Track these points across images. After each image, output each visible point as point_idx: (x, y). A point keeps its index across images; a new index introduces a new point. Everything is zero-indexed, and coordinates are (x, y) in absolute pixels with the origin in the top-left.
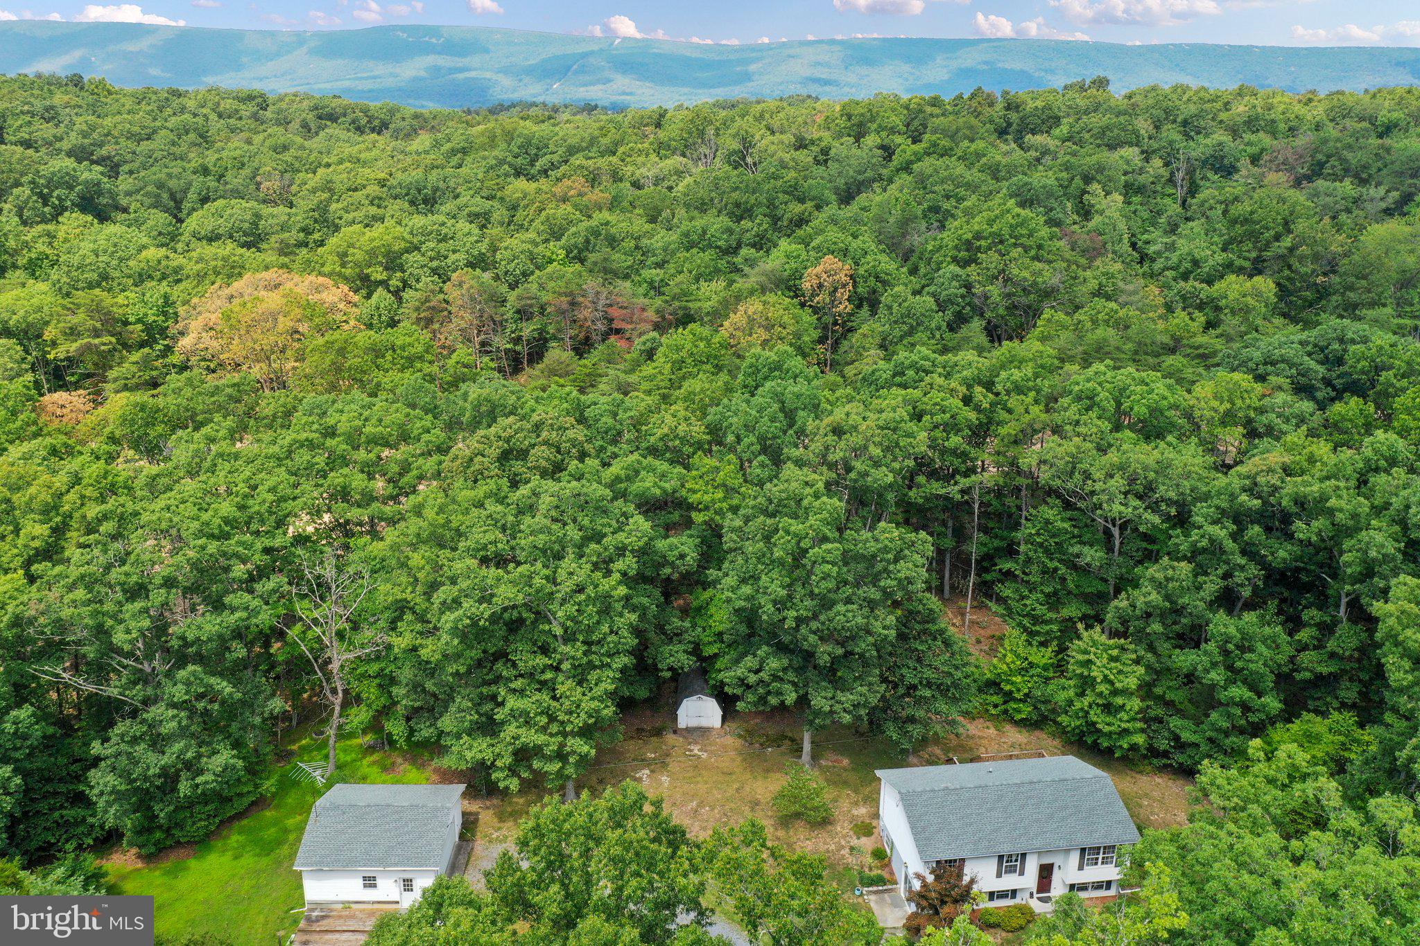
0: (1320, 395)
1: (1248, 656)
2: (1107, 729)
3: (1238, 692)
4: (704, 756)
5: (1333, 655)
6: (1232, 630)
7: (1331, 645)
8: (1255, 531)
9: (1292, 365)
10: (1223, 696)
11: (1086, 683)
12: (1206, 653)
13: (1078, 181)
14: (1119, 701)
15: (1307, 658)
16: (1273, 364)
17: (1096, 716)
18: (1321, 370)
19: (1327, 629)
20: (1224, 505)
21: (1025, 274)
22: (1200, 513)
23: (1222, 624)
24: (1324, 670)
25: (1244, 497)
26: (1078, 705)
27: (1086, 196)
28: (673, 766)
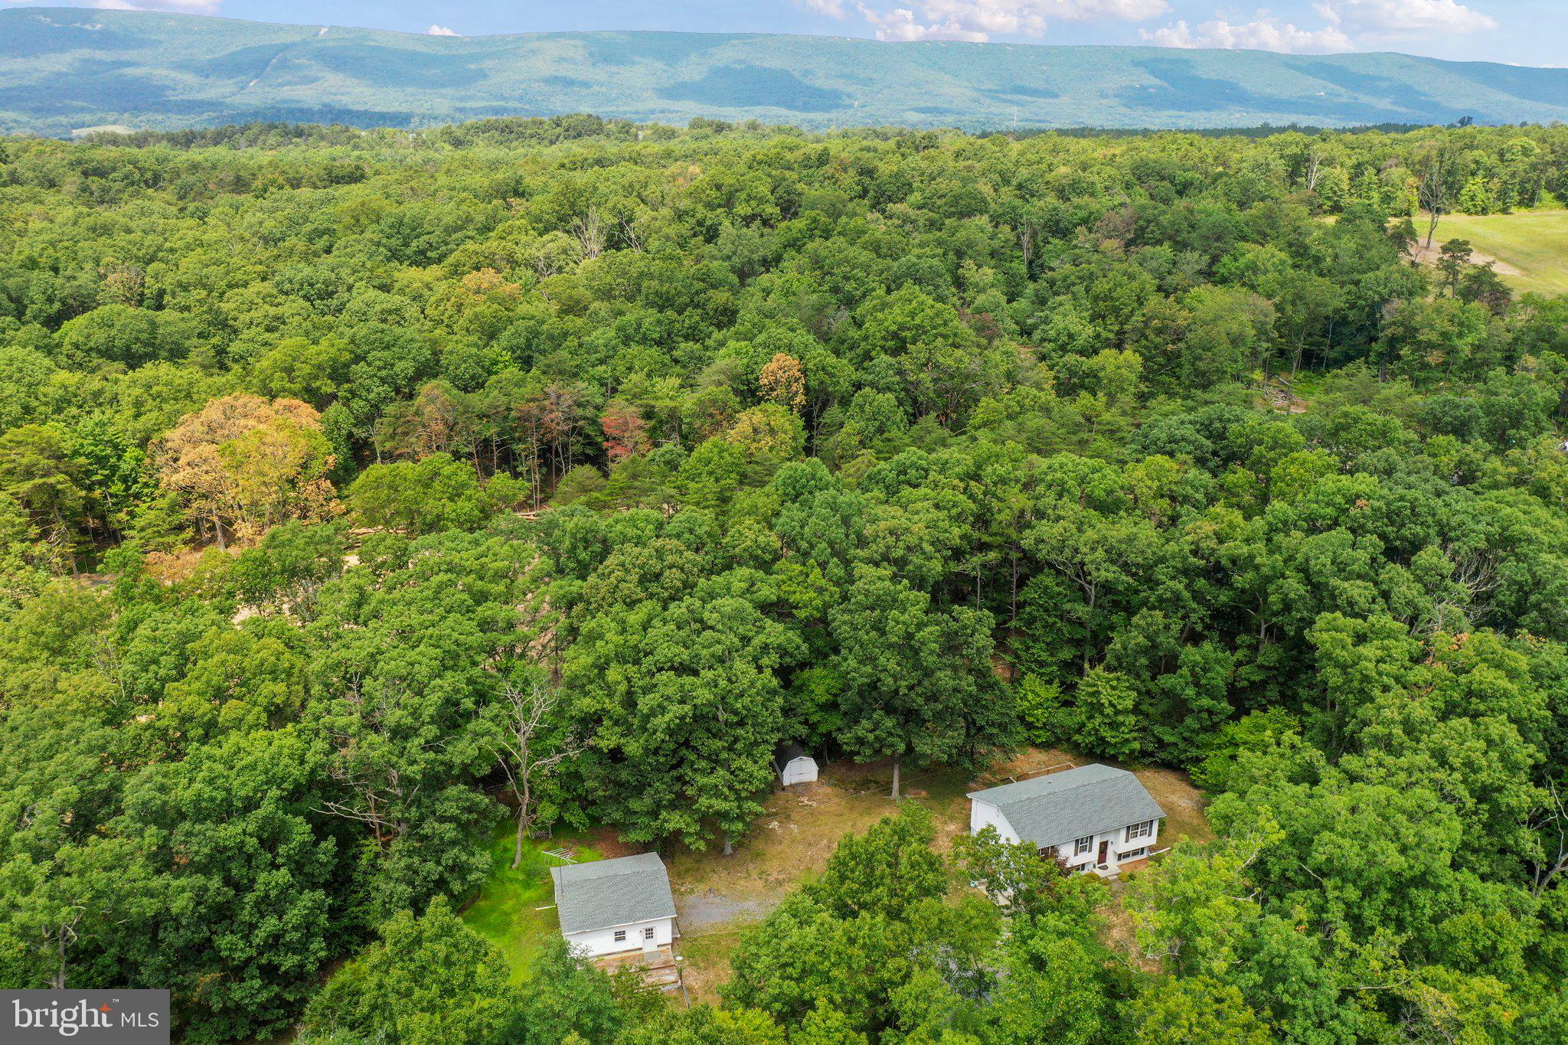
0: (1211, 464)
1: (1209, 675)
2: (1113, 741)
3: (1206, 702)
4: (815, 804)
5: (1261, 667)
6: (1198, 658)
7: (1260, 660)
8: (1201, 583)
9: (1190, 442)
10: (1194, 706)
11: (1096, 708)
12: (1181, 676)
13: (951, 256)
14: (1121, 718)
15: (1244, 670)
16: (1176, 442)
17: (1107, 734)
18: (1208, 443)
19: (1254, 648)
20: (1179, 565)
21: (950, 362)
22: (1161, 573)
23: (1190, 654)
24: (1257, 678)
25: (1192, 560)
26: (1090, 726)
27: (960, 271)
28: (795, 815)
